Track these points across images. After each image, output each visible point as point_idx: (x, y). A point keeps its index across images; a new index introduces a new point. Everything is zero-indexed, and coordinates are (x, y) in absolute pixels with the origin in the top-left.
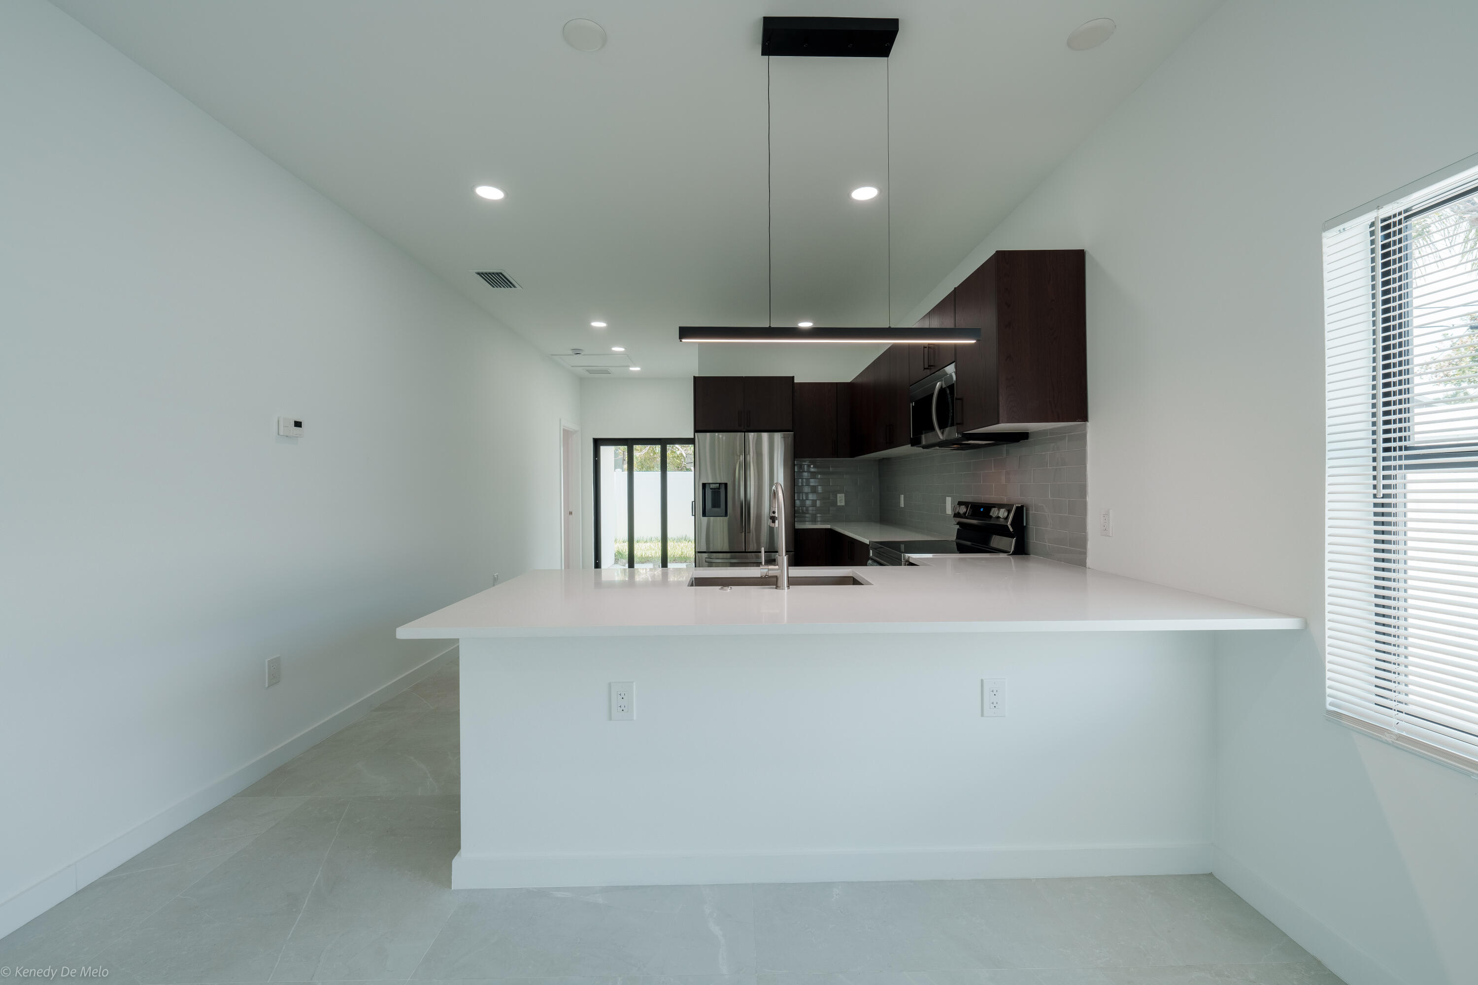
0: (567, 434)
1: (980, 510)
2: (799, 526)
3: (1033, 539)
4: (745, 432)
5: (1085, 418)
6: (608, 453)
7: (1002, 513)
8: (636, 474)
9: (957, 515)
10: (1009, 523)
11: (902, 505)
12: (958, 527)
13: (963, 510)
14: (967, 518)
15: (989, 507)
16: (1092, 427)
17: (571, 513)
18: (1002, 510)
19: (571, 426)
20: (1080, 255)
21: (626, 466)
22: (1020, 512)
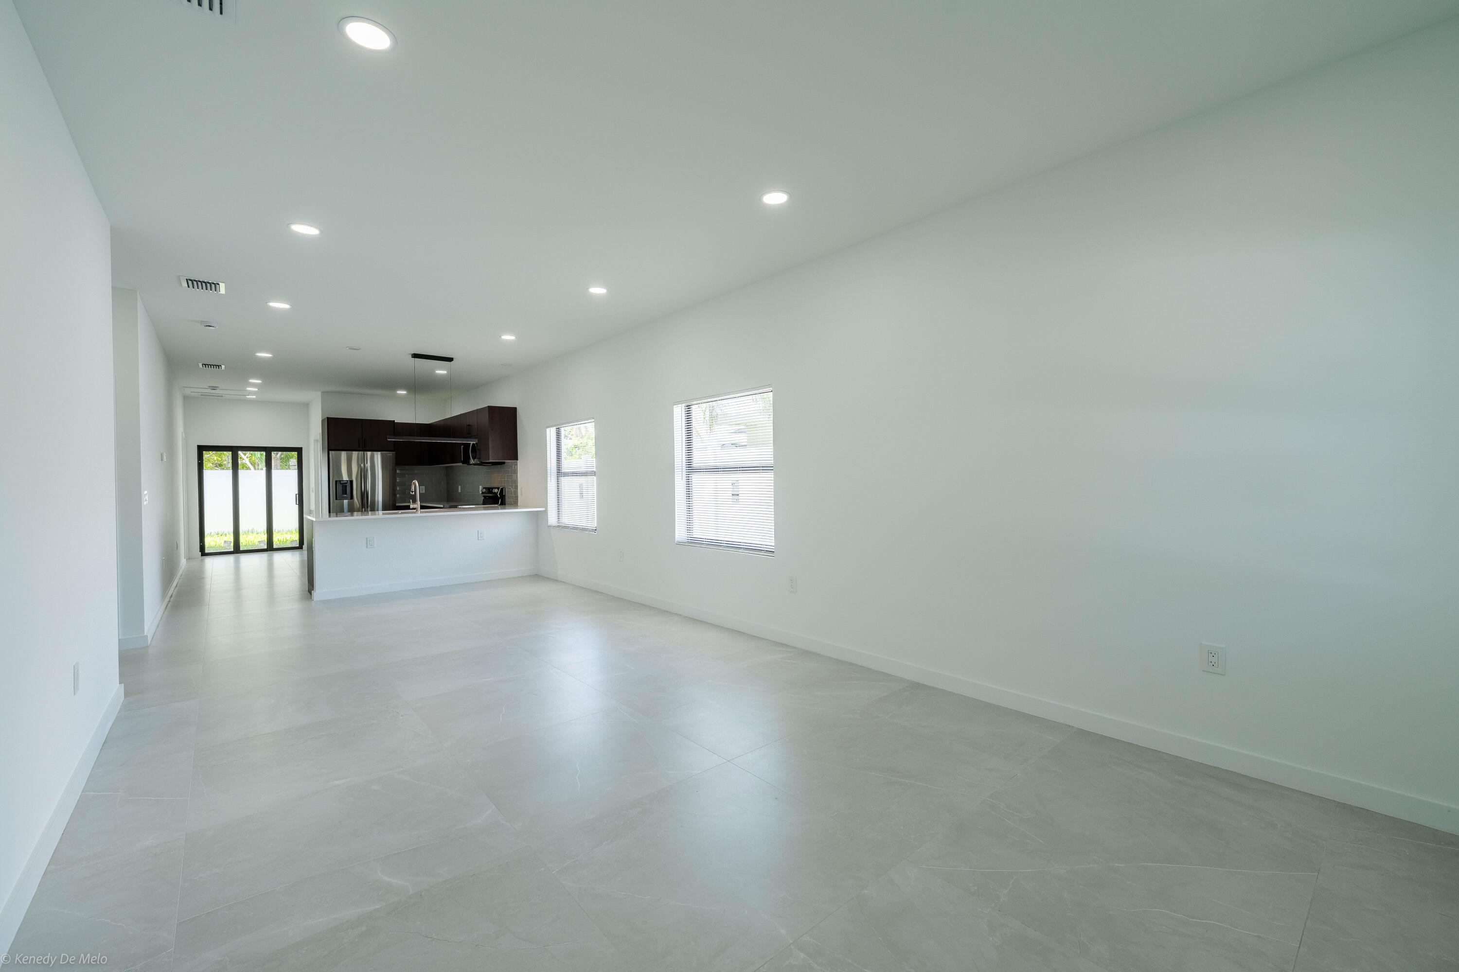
1: (489, 490)
3: (507, 500)
5: (517, 460)
7: (496, 490)
9: (483, 493)
10: (499, 493)
11: (460, 491)
12: (483, 498)
13: (484, 490)
14: (486, 493)
15: (492, 488)
16: (519, 462)
18: (496, 489)
20: (515, 409)
21: (230, 465)
22: (502, 490)
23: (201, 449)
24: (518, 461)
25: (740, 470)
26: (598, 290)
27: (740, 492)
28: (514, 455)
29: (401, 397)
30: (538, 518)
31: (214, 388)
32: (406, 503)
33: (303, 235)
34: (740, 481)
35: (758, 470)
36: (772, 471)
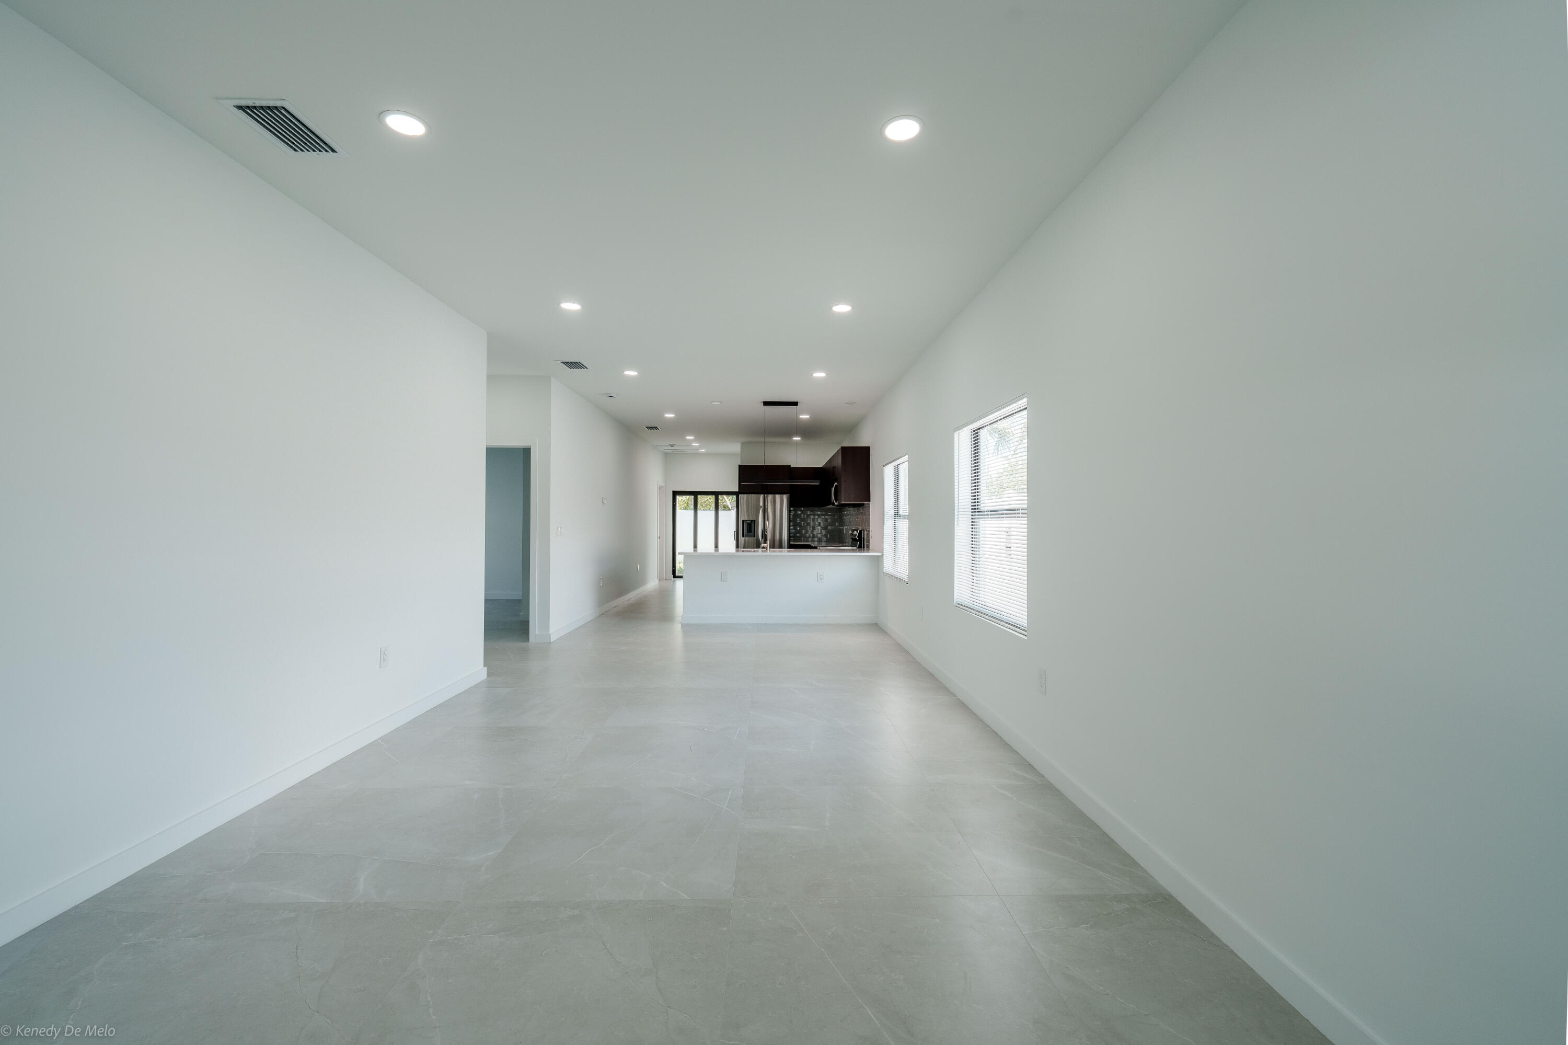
0: (660, 488)
1: (854, 532)
2: (791, 543)
5: (870, 501)
6: (680, 499)
7: (857, 533)
8: (699, 511)
10: (856, 536)
19: (662, 484)
21: (692, 507)
22: (861, 532)
23: (675, 494)
24: (870, 503)
25: (1002, 514)
26: (842, 308)
27: (1012, 544)
28: (868, 499)
29: (797, 443)
30: (878, 560)
31: (672, 445)
32: (801, 542)
33: (569, 311)
34: (1012, 529)
35: (1015, 514)
36: (1026, 515)
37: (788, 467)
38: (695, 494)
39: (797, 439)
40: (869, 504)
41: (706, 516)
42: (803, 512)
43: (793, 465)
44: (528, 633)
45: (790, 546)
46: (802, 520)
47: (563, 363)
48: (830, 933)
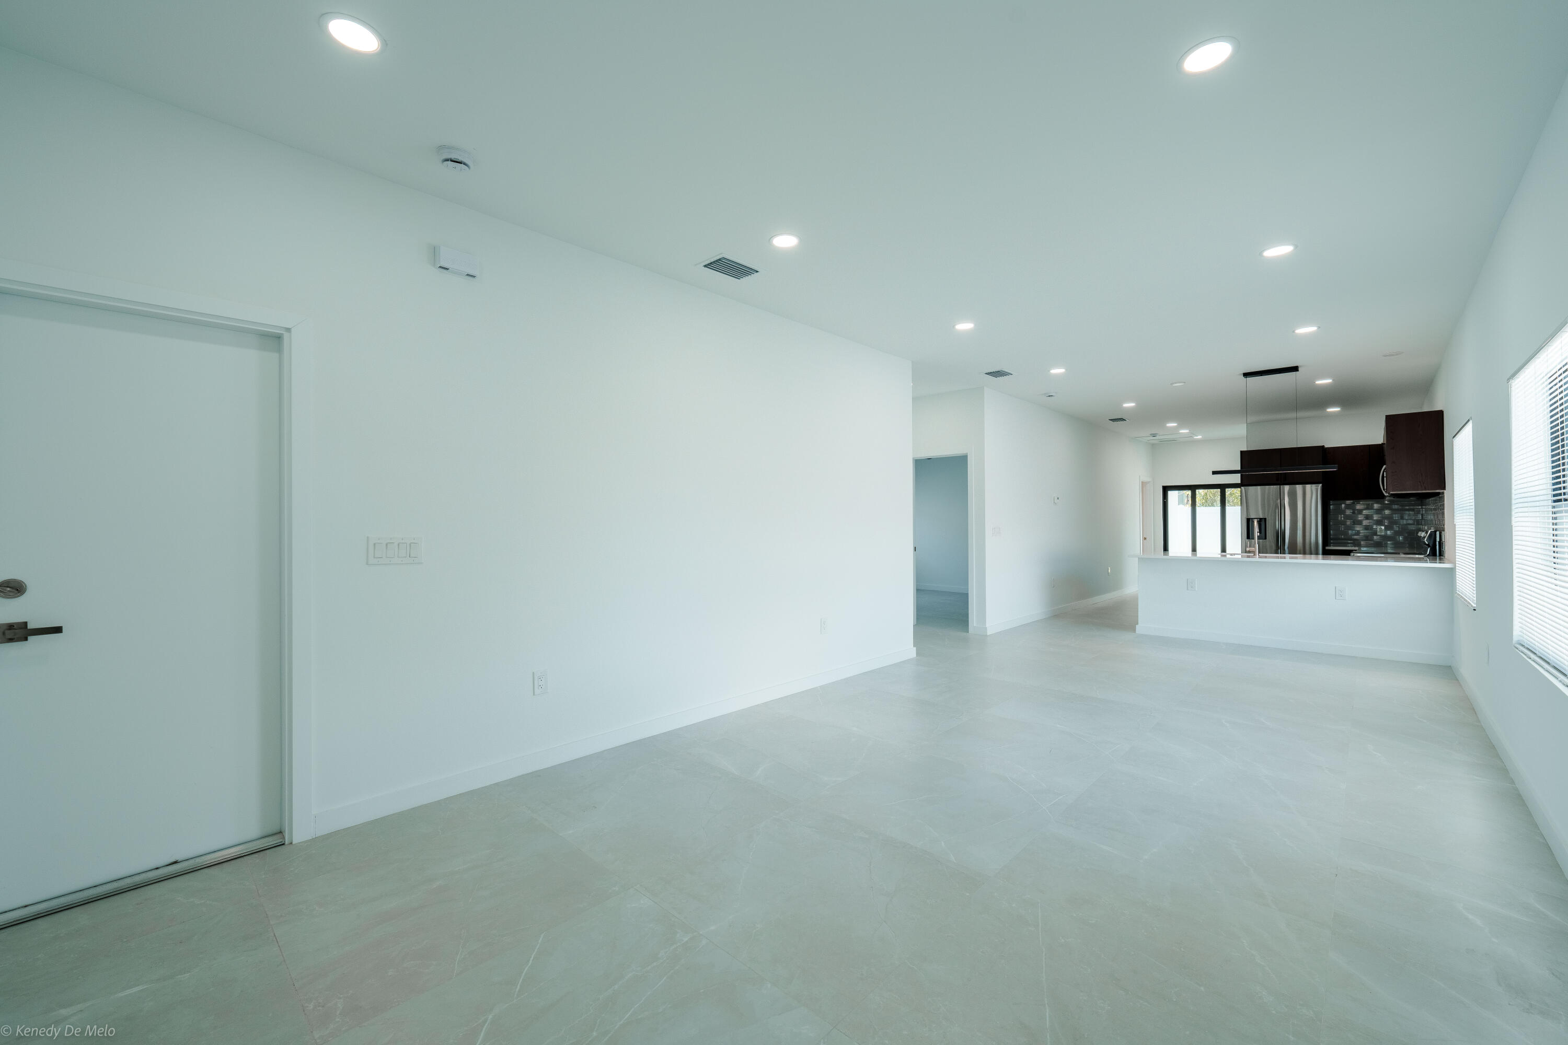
0: (1144, 484)
2: (1327, 548)
4: (1280, 485)
5: (1444, 488)
6: (1173, 495)
8: (1198, 509)
10: (1425, 540)
17: (1145, 539)
18: (1424, 533)
19: (1146, 479)
23: (1166, 489)
26: (1279, 251)
31: (1152, 436)
37: (1322, 448)
38: (1193, 488)
39: (1331, 410)
40: (1443, 493)
41: (1209, 515)
42: (1348, 507)
43: (1328, 444)
44: (968, 625)
45: (1327, 553)
46: (1347, 517)
47: (986, 374)
48: (1063, 941)
